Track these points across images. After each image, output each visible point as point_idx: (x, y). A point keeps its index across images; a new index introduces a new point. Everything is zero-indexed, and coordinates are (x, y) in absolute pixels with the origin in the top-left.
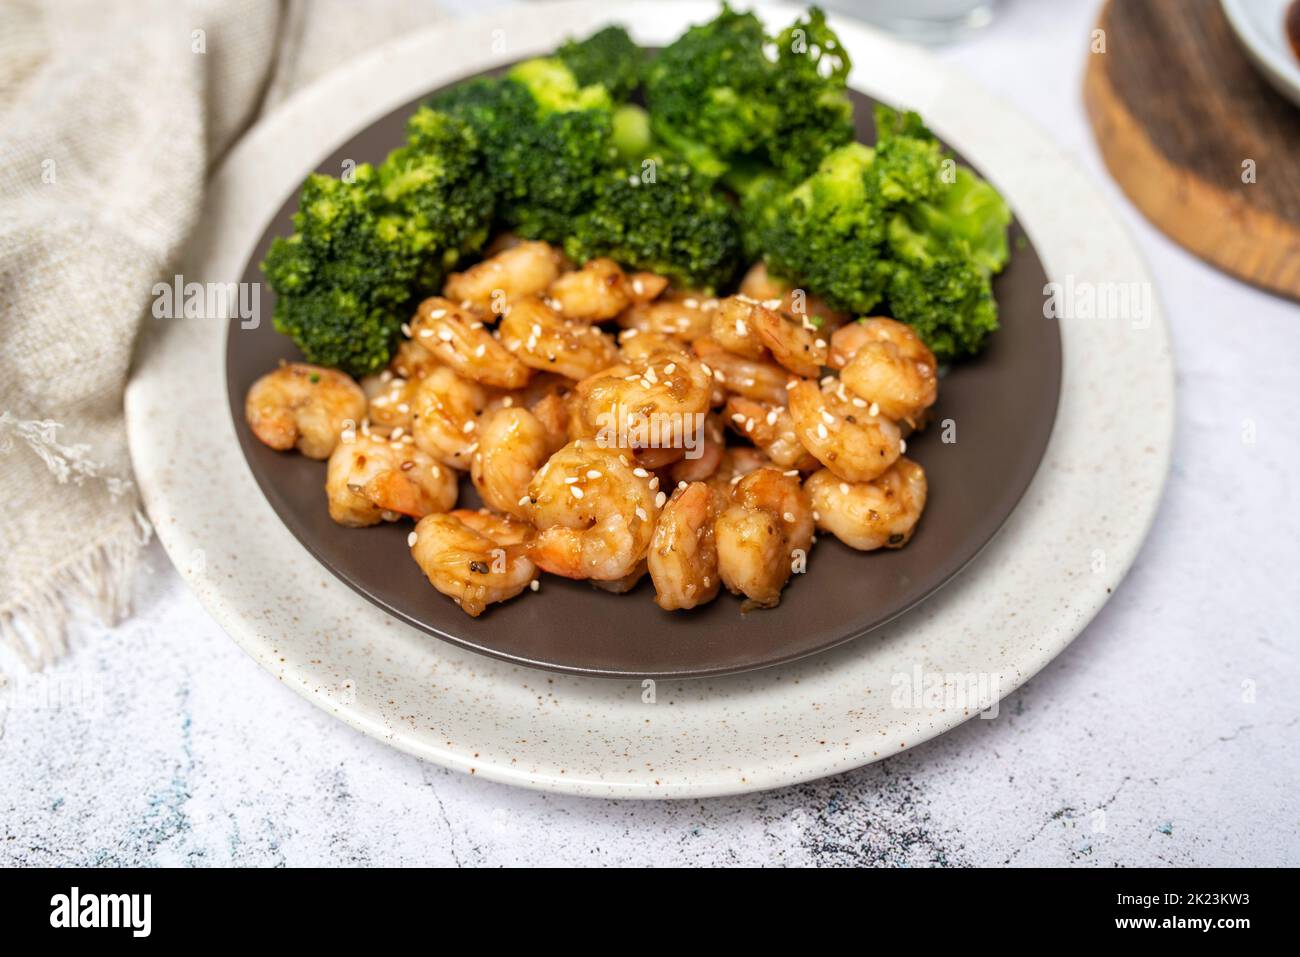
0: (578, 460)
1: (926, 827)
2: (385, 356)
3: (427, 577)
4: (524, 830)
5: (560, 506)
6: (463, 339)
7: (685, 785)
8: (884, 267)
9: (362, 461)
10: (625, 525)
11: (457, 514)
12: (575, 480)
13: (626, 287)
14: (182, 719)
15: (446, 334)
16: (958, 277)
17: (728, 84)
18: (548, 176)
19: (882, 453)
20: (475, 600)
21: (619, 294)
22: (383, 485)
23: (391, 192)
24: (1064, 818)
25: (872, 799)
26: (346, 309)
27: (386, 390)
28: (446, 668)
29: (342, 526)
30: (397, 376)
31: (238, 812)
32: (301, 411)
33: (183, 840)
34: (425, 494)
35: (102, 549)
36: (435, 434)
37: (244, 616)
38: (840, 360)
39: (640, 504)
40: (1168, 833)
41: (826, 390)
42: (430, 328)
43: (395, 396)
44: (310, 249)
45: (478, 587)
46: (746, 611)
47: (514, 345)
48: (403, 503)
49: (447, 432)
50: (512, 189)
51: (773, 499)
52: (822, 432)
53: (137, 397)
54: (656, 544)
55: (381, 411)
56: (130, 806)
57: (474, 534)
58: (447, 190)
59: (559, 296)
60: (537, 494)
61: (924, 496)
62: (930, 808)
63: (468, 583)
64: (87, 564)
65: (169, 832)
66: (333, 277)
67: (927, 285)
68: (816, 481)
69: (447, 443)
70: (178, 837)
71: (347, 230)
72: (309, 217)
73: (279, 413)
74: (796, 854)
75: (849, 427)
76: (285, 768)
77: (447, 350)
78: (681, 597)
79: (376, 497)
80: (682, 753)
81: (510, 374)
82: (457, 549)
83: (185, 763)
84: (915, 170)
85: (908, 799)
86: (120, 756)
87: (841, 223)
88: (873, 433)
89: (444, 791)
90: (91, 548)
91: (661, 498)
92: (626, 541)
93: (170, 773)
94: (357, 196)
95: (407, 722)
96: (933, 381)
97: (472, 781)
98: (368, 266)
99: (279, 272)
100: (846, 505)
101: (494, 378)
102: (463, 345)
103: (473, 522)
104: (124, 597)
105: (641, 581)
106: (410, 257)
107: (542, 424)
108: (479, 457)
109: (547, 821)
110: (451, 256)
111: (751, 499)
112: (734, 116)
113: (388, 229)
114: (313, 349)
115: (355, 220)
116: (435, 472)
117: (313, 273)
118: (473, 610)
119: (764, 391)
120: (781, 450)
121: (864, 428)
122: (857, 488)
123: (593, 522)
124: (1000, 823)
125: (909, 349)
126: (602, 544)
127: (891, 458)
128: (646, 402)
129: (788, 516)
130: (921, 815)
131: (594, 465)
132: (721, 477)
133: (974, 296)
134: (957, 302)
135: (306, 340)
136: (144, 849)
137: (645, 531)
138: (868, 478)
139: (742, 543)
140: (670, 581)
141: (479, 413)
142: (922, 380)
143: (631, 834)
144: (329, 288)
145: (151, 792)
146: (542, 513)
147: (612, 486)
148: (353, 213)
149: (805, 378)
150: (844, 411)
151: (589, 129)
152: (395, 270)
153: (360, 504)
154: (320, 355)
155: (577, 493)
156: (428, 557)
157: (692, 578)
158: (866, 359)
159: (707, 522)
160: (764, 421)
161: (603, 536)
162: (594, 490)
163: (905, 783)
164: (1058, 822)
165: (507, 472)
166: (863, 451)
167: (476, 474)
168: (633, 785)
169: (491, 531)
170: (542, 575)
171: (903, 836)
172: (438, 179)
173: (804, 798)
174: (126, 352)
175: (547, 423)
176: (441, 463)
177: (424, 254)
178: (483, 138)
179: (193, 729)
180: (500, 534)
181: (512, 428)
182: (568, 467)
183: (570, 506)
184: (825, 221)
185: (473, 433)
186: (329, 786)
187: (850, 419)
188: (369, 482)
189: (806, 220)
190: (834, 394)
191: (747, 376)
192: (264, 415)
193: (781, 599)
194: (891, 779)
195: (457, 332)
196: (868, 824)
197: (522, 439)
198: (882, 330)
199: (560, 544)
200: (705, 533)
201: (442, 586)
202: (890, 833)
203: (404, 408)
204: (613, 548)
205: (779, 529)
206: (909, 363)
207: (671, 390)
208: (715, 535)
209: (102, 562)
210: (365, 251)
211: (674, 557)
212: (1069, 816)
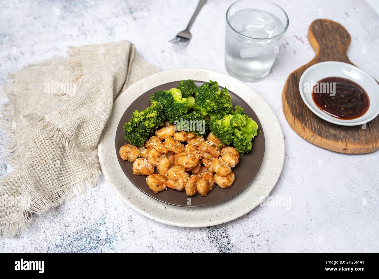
0: (176, 170)
1: (228, 236)
2: (144, 144)
3: (148, 185)
4: (161, 229)
5: (172, 177)
6: (158, 145)
7: (187, 225)
8: (233, 137)
9: (139, 165)
10: (182, 182)
11: (154, 175)
12: (175, 173)
13: (187, 137)
14: (105, 205)
15: (155, 144)
16: (244, 141)
17: (209, 99)
18: (175, 115)
19: (227, 172)
20: (156, 191)
21: (185, 138)
22: (142, 170)
23: (147, 117)
24: (251, 237)
25: (219, 230)
26: (138, 137)
27: (143, 150)
28: (150, 201)
29: (135, 175)
30: (145, 148)
31: (114, 222)
32: (129, 153)
33: (105, 226)
34: (149, 171)
35: (92, 174)
36: (152, 161)
37: (117, 189)
38: (222, 154)
39: (185, 179)
40: (268, 241)
41: (219, 160)
42: (152, 142)
43: (145, 152)
44: (132, 126)
45: (157, 189)
46: (201, 197)
47: (166, 146)
48: (145, 173)
49: (154, 161)
50: (169, 115)
51: (207, 179)
52: (217, 168)
53: (100, 147)
54: (187, 185)
55: (142, 154)
56: (96, 219)
57: (157, 179)
58: (157, 117)
59: (175, 137)
60: (168, 174)
61: (234, 180)
62: (229, 233)
63: (155, 188)
64: (89, 176)
65: (102, 224)
66: (136, 131)
67: (240, 142)
68: (215, 175)
69: (154, 163)
70: (104, 225)
71: (139, 124)
72: (133, 121)
73: (125, 153)
74: (205, 238)
75: (222, 167)
76: (122, 215)
77: (155, 147)
78: (190, 194)
79: (141, 172)
80: (187, 220)
81: (165, 151)
82: (154, 182)
83: (105, 212)
84: (239, 121)
85: (225, 231)
86: (94, 210)
87: (225, 129)
88: (226, 168)
89: (148, 222)
90: (90, 174)
91: (189, 178)
92: (182, 184)
93: (103, 214)
94: (142, 118)
95: (143, 210)
96: (238, 160)
97: (153, 221)
98: (142, 129)
99: (127, 129)
100: (220, 180)
101: (163, 152)
102: (158, 146)
103: (157, 177)
104: (95, 183)
105: (184, 190)
106: (150, 128)
107: (170, 161)
108: (159, 166)
109: (165, 228)
110: (157, 128)
111: (203, 179)
112: (209, 105)
113: (146, 124)
114: (131, 143)
115: (141, 122)
116: (151, 167)
117: (133, 130)
118: (156, 193)
119: (209, 158)
120: (210, 169)
121: (224, 167)
122: (222, 178)
123: (177, 180)
124: (240, 236)
125: (235, 153)
126: (178, 184)
127: (229, 173)
128: (187, 161)
129: (210, 182)
130: (227, 233)
131: (178, 171)
132: (200, 172)
133: (247, 144)
134: (244, 146)
135: (130, 141)
136: (98, 226)
137: (185, 183)
138: (224, 176)
139: (201, 186)
140: (188, 192)
141: (159, 157)
142: (236, 159)
143: (179, 231)
144: (135, 133)
145: (100, 217)
146: (168, 177)
147: (181, 175)
148: (141, 121)
149: (215, 157)
150: (222, 164)
151: (183, 107)
152: (147, 131)
153: (138, 172)
154: (132, 144)
155: (175, 175)
156: (149, 183)
157: (192, 191)
158: (226, 156)
159: (195, 182)
160: (208, 164)
161: (178, 183)
162: (178, 175)
163: (225, 228)
164: (250, 237)
165: (163, 169)
166: (224, 172)
167: (158, 168)
168: (179, 224)
169: (160, 179)
170: (167, 187)
171: (223, 237)
172: (156, 116)
173: (208, 229)
174: (98, 139)
175: (171, 160)
176: (152, 165)
177: (152, 128)
178: (164, 106)
179: (106, 207)
180: (161, 179)
181: (165, 162)
182: (174, 171)
183: (173, 177)
184: (223, 128)
185: (158, 161)
186: (129, 219)
187: (222, 166)
188: (140, 169)
189: (220, 128)
190: (220, 161)
191: (206, 155)
192: (122, 154)
193: (207, 195)
194: (223, 227)
195: (157, 144)
196: (218, 234)
197: (166, 164)
198: (230, 149)
199: (171, 183)
200: (195, 184)
201: (151, 188)
202: (221, 236)
203: (146, 155)
204: (180, 185)
205: (208, 184)
206: (234, 156)
207: (192, 160)
208: (197, 184)
209: (92, 176)
210: (142, 127)
211: (189, 188)
212: (252, 236)
